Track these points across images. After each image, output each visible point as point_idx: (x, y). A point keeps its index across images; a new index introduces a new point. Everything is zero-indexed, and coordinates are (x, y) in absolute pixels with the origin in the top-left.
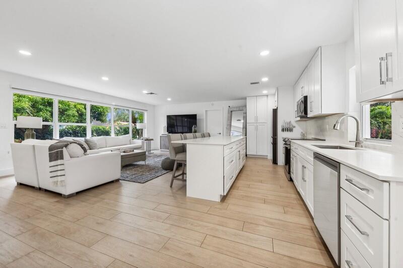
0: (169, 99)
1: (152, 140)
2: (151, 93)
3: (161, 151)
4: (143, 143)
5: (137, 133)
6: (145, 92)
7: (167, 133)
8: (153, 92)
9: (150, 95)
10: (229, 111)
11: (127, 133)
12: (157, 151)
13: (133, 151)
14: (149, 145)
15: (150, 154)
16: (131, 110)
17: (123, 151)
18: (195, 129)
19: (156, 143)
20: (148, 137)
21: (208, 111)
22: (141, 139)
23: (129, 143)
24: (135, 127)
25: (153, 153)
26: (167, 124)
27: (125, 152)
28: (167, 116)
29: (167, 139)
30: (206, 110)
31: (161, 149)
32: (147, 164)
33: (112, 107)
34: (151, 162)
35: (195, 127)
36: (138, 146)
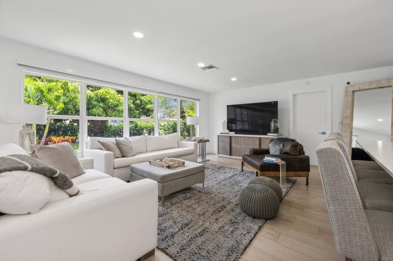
0: (234, 79)
1: (208, 141)
2: (211, 67)
3: (220, 157)
4: (196, 146)
5: (188, 131)
6: (202, 65)
7: (227, 131)
8: (214, 65)
9: (208, 70)
10: (346, 91)
11: (175, 131)
12: (214, 158)
13: (184, 163)
14: (203, 150)
15: (204, 161)
16: (179, 99)
17: (167, 165)
18: (275, 126)
19: (213, 146)
20: (201, 137)
21: (298, 94)
22: (192, 141)
23: (177, 145)
24: (185, 124)
25: (209, 160)
26: (227, 119)
27: (170, 167)
28: (228, 106)
29: (228, 140)
30: (294, 93)
31: (218, 154)
32: (206, 189)
33: (156, 95)
34: (211, 182)
35: (276, 122)
36: (189, 150)
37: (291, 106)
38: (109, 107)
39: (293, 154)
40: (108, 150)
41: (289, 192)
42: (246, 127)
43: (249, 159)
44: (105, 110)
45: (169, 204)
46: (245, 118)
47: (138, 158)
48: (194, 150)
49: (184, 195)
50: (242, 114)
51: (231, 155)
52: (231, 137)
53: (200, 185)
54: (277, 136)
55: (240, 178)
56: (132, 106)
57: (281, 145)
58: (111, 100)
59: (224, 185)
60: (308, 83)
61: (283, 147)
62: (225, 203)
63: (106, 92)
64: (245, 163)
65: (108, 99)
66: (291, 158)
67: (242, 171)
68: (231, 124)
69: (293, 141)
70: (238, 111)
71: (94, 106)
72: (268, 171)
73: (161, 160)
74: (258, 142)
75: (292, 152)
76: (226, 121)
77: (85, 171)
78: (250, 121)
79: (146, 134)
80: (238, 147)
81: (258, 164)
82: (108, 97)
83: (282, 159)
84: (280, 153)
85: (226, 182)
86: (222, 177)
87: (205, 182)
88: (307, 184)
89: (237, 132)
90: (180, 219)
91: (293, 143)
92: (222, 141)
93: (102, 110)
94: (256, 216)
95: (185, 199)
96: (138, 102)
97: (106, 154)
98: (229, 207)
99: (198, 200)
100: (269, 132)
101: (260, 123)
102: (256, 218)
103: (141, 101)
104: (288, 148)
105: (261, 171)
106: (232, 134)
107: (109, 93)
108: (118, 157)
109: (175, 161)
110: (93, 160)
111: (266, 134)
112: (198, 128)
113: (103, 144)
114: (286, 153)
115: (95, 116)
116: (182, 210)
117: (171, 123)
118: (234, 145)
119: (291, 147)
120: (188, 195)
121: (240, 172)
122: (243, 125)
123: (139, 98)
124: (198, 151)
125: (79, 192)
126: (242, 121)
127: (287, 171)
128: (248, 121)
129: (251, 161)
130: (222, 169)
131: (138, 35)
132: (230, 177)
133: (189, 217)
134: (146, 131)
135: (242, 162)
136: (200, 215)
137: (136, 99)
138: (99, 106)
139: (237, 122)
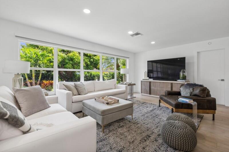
0: (153, 43)
1: (135, 84)
2: (137, 34)
3: (142, 95)
4: (126, 88)
5: (121, 78)
6: (131, 33)
7: (148, 78)
8: (139, 32)
9: (135, 37)
11: (113, 78)
12: (139, 96)
13: (118, 101)
14: (132, 90)
15: (132, 98)
16: (116, 57)
17: (107, 102)
18: (183, 75)
19: (138, 88)
20: (130, 82)
21: (202, 52)
22: (124, 84)
23: (114, 88)
24: (119, 73)
25: (135, 97)
26: (148, 70)
27: (108, 103)
28: (148, 61)
29: (148, 84)
30: (198, 51)
31: (141, 93)
32: (134, 120)
33: (101, 55)
34: (137, 114)
35: (184, 72)
36: (122, 90)
37: (196, 60)
38: (75, 64)
39: (202, 96)
40: (69, 90)
41: (200, 126)
42: (160, 75)
43: (165, 98)
44: (73, 65)
45: (108, 131)
46: (159, 70)
47: (88, 96)
48: (125, 91)
49: (118, 124)
50: (157, 67)
51: (150, 94)
52: (150, 82)
53: (130, 116)
54: (185, 82)
55: (158, 112)
56: (89, 63)
57: (191, 89)
58: (76, 60)
59: (147, 117)
60: (210, 43)
61: (193, 91)
62: (149, 133)
63: (74, 55)
64: (162, 101)
65: (74, 59)
66: (201, 99)
67: (160, 106)
68: (150, 73)
69: (201, 86)
70: (155, 64)
71: (67, 63)
72: (182, 108)
73: (103, 98)
74: (170, 86)
75: (201, 95)
76: (147, 71)
77: (50, 105)
78: (162, 71)
79: (97, 80)
80: (155, 89)
81: (173, 102)
82: (75, 57)
83: (194, 100)
84: (190, 95)
85: (148, 114)
86: (145, 110)
87: (133, 114)
88: (213, 119)
89: (154, 78)
90: (115, 145)
91: (202, 88)
92: (144, 85)
93: (71, 65)
94: (177, 148)
95: (119, 128)
96: (92, 60)
97: (67, 93)
98: (153, 137)
99: (128, 129)
100: (179, 79)
101: (169, 73)
102: (177, 150)
103: (94, 59)
104: (197, 91)
105: (175, 108)
106: (151, 80)
107: (75, 55)
108: (76, 95)
109: (112, 99)
110: (58, 97)
111: (176, 81)
112: (128, 76)
113: (66, 86)
114: (195, 95)
115: (68, 68)
116: (117, 137)
117: (111, 73)
118: (152, 88)
119: (200, 91)
120: (122, 124)
121: (158, 107)
122: (158, 74)
123: (93, 57)
124: (128, 90)
125: (30, 129)
126: (157, 71)
127: (198, 109)
128: (161, 72)
129: (167, 100)
130: (145, 104)
131: (87, 11)
132: (151, 111)
133: (122, 144)
134: (97, 77)
135: (160, 100)
136: (130, 143)
137: (91, 59)
138: (70, 63)
139: (154, 72)
